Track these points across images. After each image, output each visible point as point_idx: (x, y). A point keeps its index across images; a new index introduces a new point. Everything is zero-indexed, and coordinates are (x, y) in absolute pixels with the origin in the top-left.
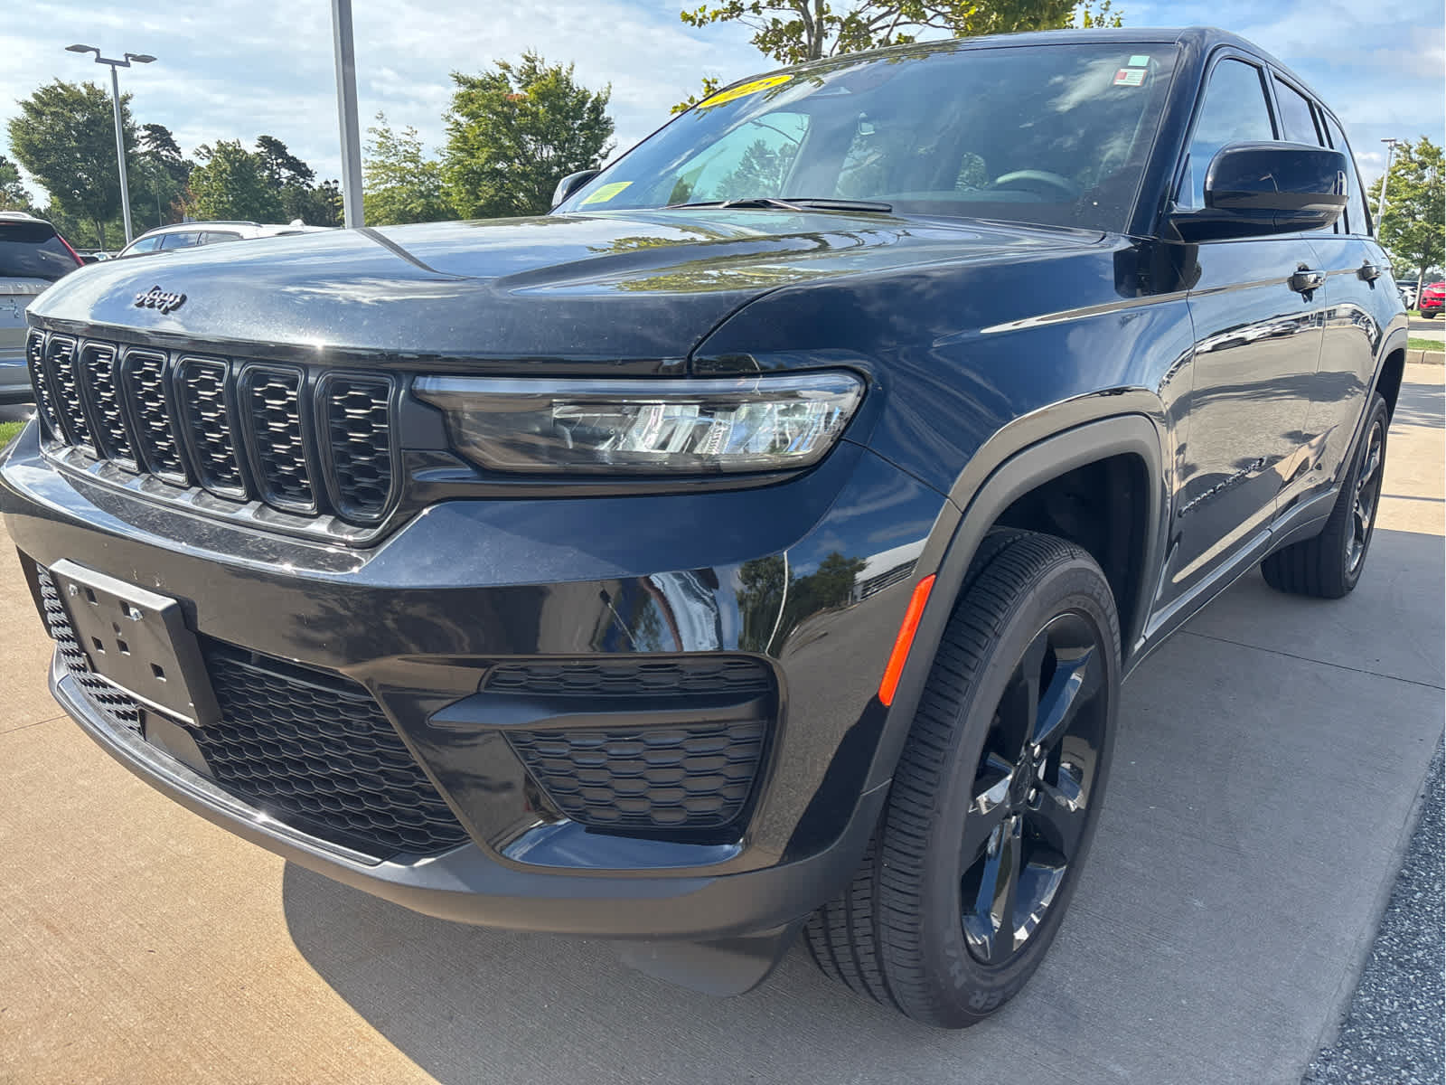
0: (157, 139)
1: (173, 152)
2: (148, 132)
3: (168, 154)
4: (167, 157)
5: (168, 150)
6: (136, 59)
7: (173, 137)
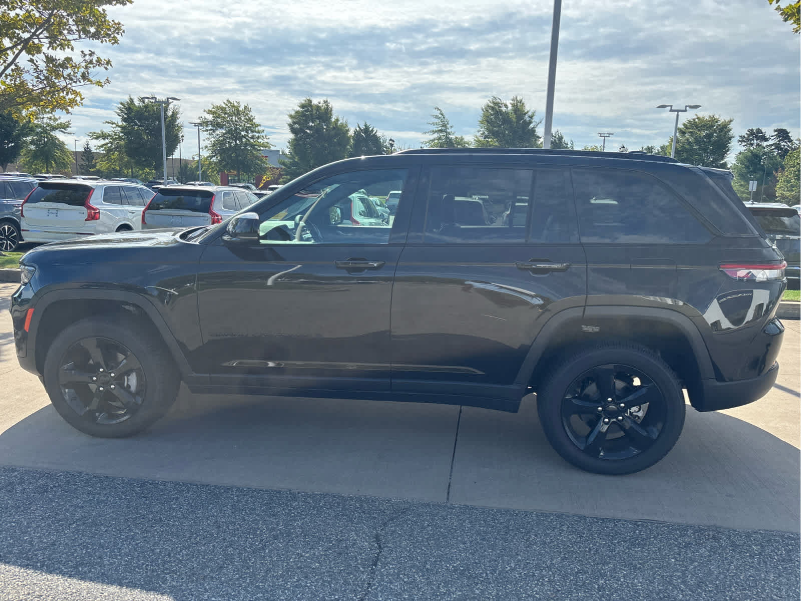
0: (779, 137)
1: (788, 143)
2: (776, 133)
3: (785, 144)
4: (784, 146)
5: (786, 142)
6: (691, 107)
7: (790, 135)
